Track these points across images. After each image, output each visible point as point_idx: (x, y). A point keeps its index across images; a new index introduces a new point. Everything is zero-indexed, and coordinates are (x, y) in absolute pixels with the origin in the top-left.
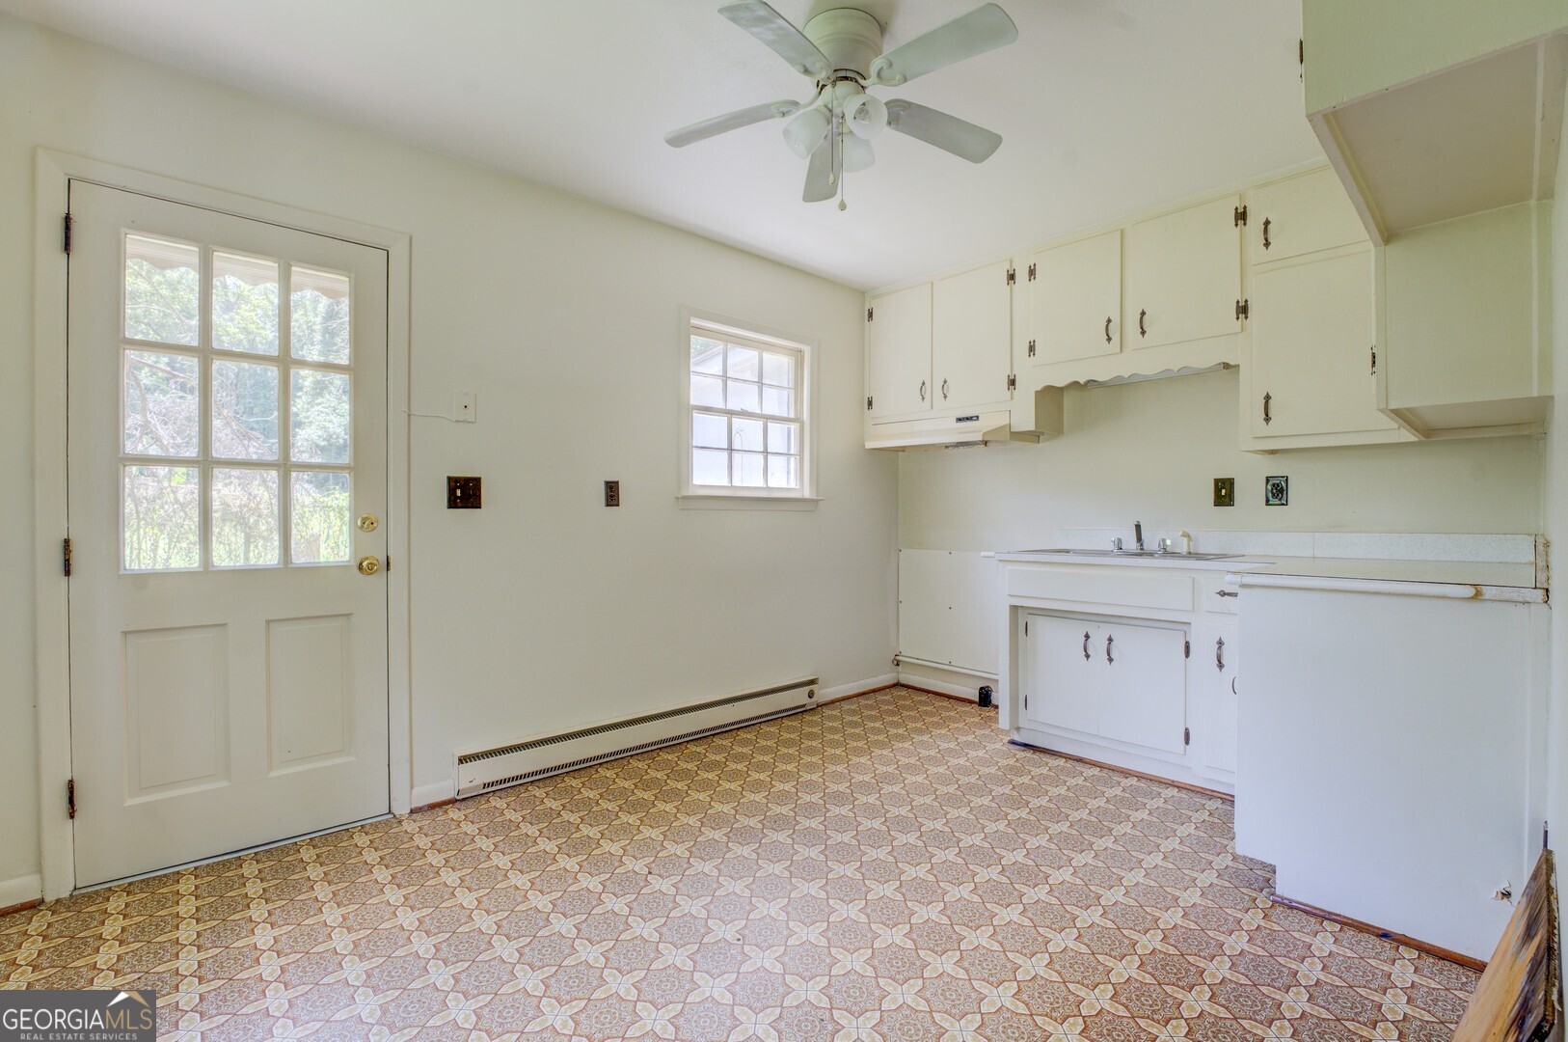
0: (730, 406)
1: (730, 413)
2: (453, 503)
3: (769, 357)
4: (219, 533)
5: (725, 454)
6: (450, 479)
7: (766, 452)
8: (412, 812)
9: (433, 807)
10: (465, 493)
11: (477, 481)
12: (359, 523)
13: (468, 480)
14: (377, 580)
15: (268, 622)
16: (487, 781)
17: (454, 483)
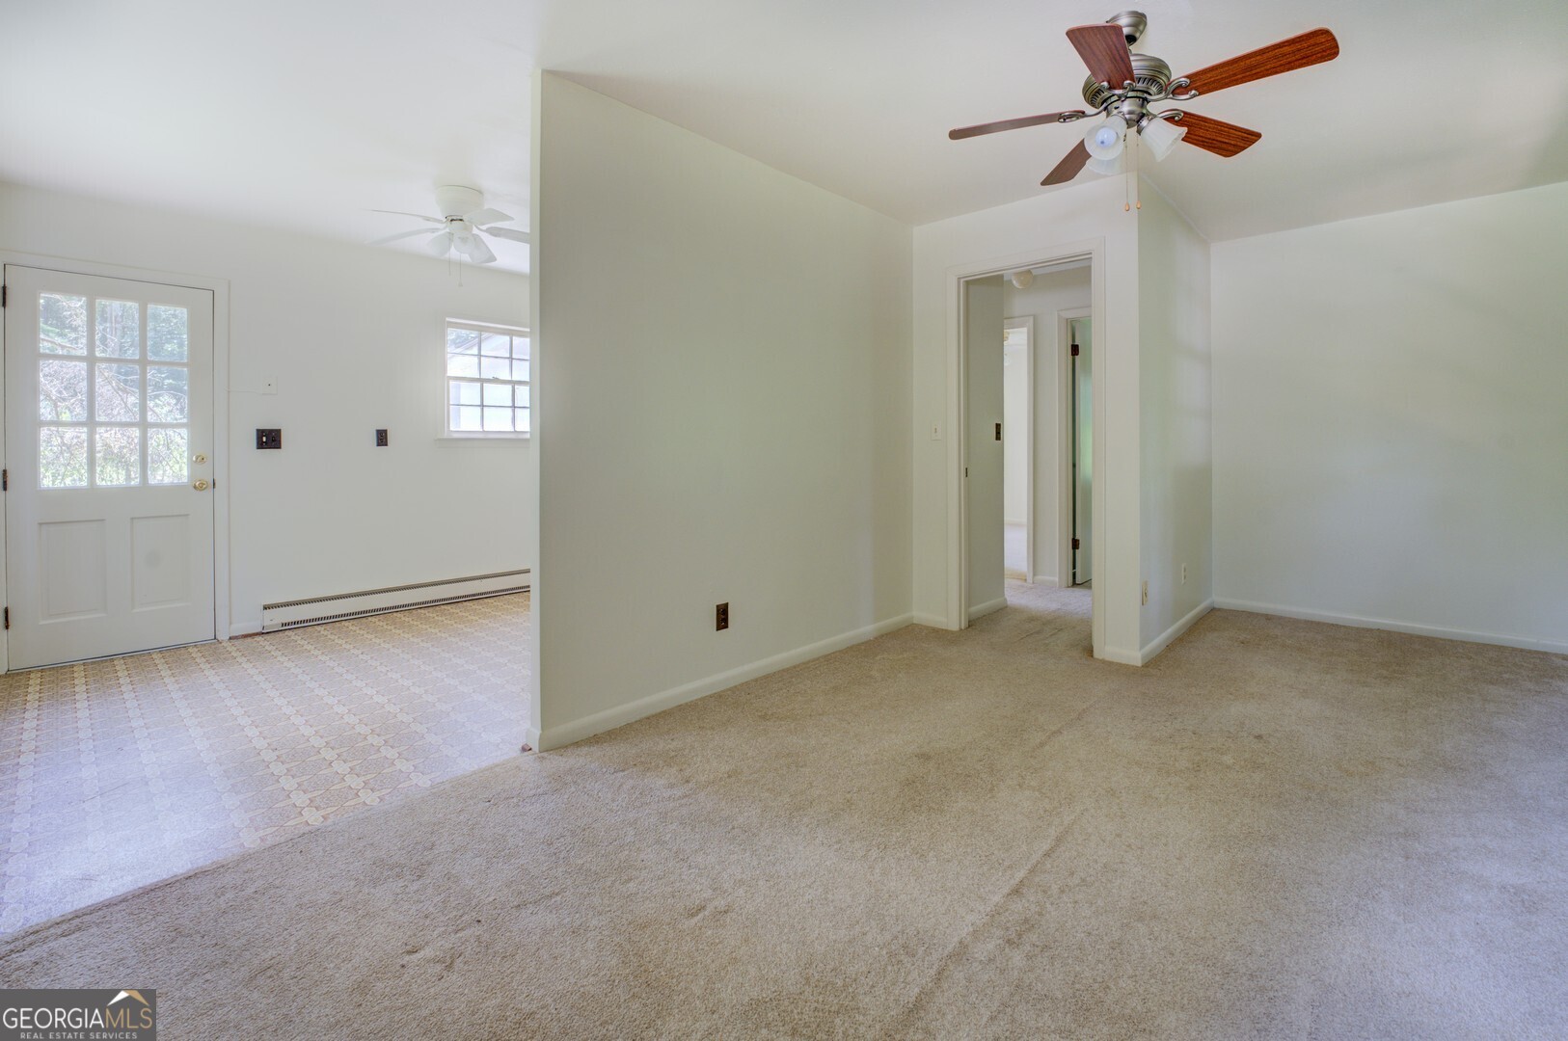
0: (483, 376)
1: (482, 381)
2: (261, 445)
3: (516, 340)
4: (101, 471)
5: (479, 409)
6: (258, 430)
7: (514, 407)
8: (230, 638)
9: (246, 636)
10: (269, 439)
11: (278, 432)
12: (194, 459)
13: (271, 431)
14: (208, 494)
15: (132, 519)
16: (284, 622)
17: (261, 433)
